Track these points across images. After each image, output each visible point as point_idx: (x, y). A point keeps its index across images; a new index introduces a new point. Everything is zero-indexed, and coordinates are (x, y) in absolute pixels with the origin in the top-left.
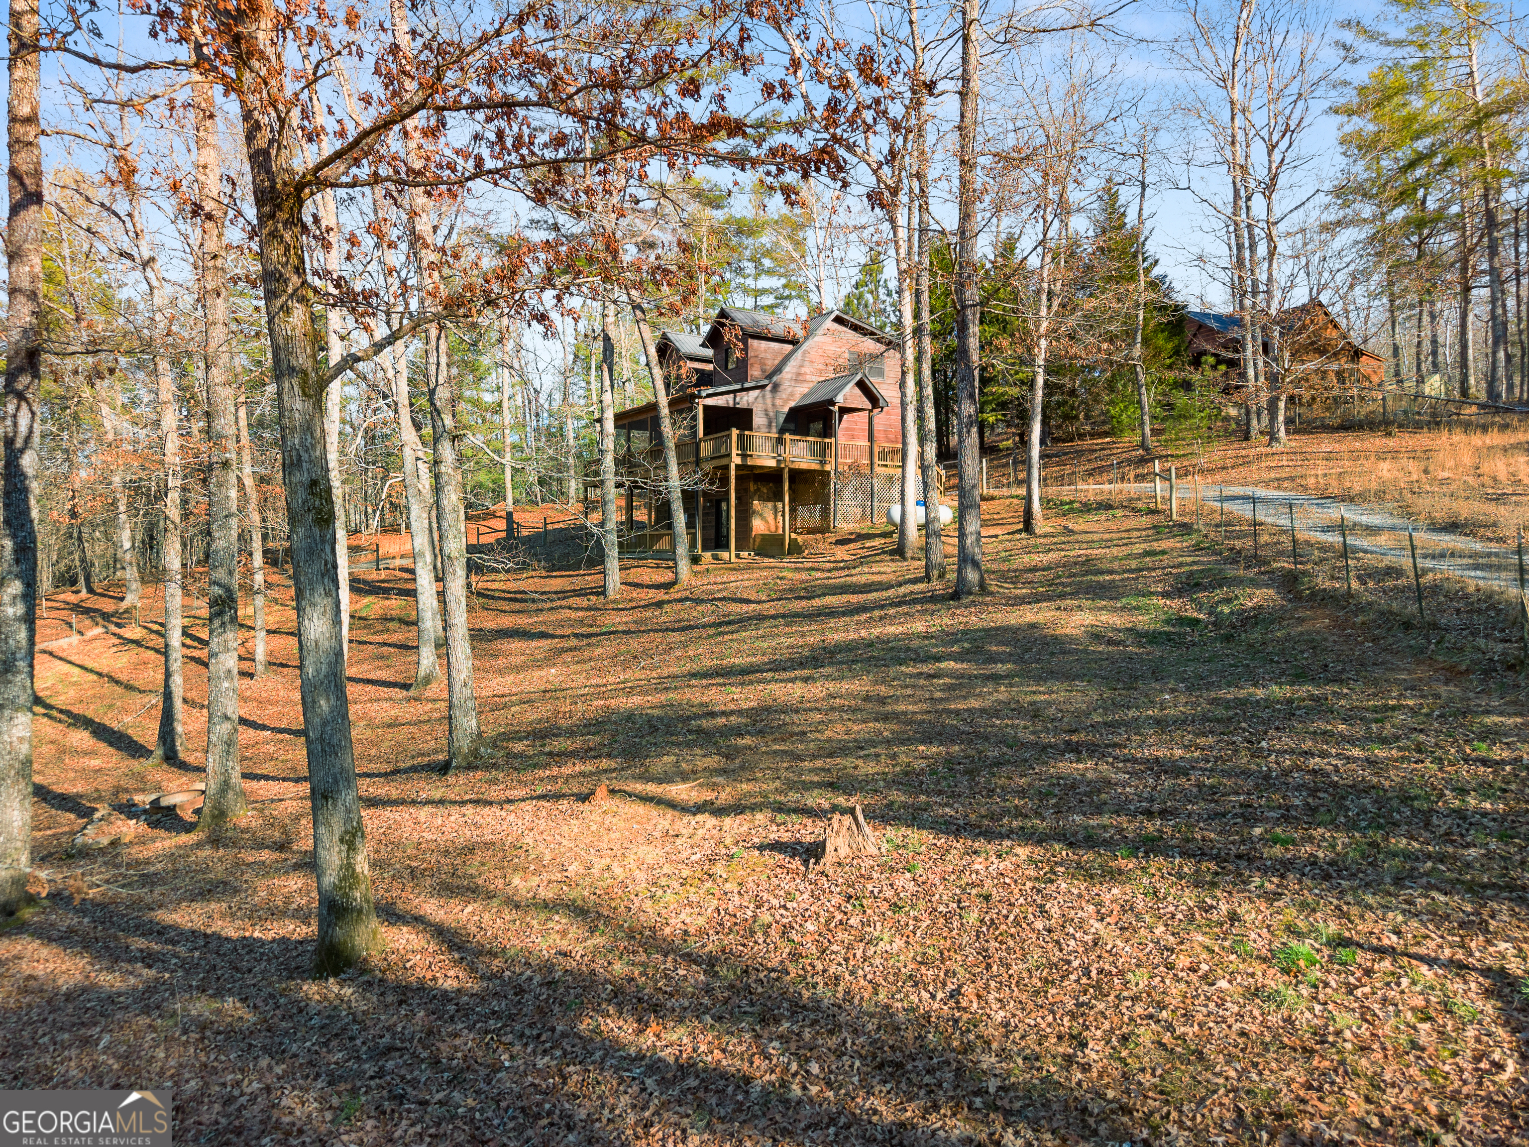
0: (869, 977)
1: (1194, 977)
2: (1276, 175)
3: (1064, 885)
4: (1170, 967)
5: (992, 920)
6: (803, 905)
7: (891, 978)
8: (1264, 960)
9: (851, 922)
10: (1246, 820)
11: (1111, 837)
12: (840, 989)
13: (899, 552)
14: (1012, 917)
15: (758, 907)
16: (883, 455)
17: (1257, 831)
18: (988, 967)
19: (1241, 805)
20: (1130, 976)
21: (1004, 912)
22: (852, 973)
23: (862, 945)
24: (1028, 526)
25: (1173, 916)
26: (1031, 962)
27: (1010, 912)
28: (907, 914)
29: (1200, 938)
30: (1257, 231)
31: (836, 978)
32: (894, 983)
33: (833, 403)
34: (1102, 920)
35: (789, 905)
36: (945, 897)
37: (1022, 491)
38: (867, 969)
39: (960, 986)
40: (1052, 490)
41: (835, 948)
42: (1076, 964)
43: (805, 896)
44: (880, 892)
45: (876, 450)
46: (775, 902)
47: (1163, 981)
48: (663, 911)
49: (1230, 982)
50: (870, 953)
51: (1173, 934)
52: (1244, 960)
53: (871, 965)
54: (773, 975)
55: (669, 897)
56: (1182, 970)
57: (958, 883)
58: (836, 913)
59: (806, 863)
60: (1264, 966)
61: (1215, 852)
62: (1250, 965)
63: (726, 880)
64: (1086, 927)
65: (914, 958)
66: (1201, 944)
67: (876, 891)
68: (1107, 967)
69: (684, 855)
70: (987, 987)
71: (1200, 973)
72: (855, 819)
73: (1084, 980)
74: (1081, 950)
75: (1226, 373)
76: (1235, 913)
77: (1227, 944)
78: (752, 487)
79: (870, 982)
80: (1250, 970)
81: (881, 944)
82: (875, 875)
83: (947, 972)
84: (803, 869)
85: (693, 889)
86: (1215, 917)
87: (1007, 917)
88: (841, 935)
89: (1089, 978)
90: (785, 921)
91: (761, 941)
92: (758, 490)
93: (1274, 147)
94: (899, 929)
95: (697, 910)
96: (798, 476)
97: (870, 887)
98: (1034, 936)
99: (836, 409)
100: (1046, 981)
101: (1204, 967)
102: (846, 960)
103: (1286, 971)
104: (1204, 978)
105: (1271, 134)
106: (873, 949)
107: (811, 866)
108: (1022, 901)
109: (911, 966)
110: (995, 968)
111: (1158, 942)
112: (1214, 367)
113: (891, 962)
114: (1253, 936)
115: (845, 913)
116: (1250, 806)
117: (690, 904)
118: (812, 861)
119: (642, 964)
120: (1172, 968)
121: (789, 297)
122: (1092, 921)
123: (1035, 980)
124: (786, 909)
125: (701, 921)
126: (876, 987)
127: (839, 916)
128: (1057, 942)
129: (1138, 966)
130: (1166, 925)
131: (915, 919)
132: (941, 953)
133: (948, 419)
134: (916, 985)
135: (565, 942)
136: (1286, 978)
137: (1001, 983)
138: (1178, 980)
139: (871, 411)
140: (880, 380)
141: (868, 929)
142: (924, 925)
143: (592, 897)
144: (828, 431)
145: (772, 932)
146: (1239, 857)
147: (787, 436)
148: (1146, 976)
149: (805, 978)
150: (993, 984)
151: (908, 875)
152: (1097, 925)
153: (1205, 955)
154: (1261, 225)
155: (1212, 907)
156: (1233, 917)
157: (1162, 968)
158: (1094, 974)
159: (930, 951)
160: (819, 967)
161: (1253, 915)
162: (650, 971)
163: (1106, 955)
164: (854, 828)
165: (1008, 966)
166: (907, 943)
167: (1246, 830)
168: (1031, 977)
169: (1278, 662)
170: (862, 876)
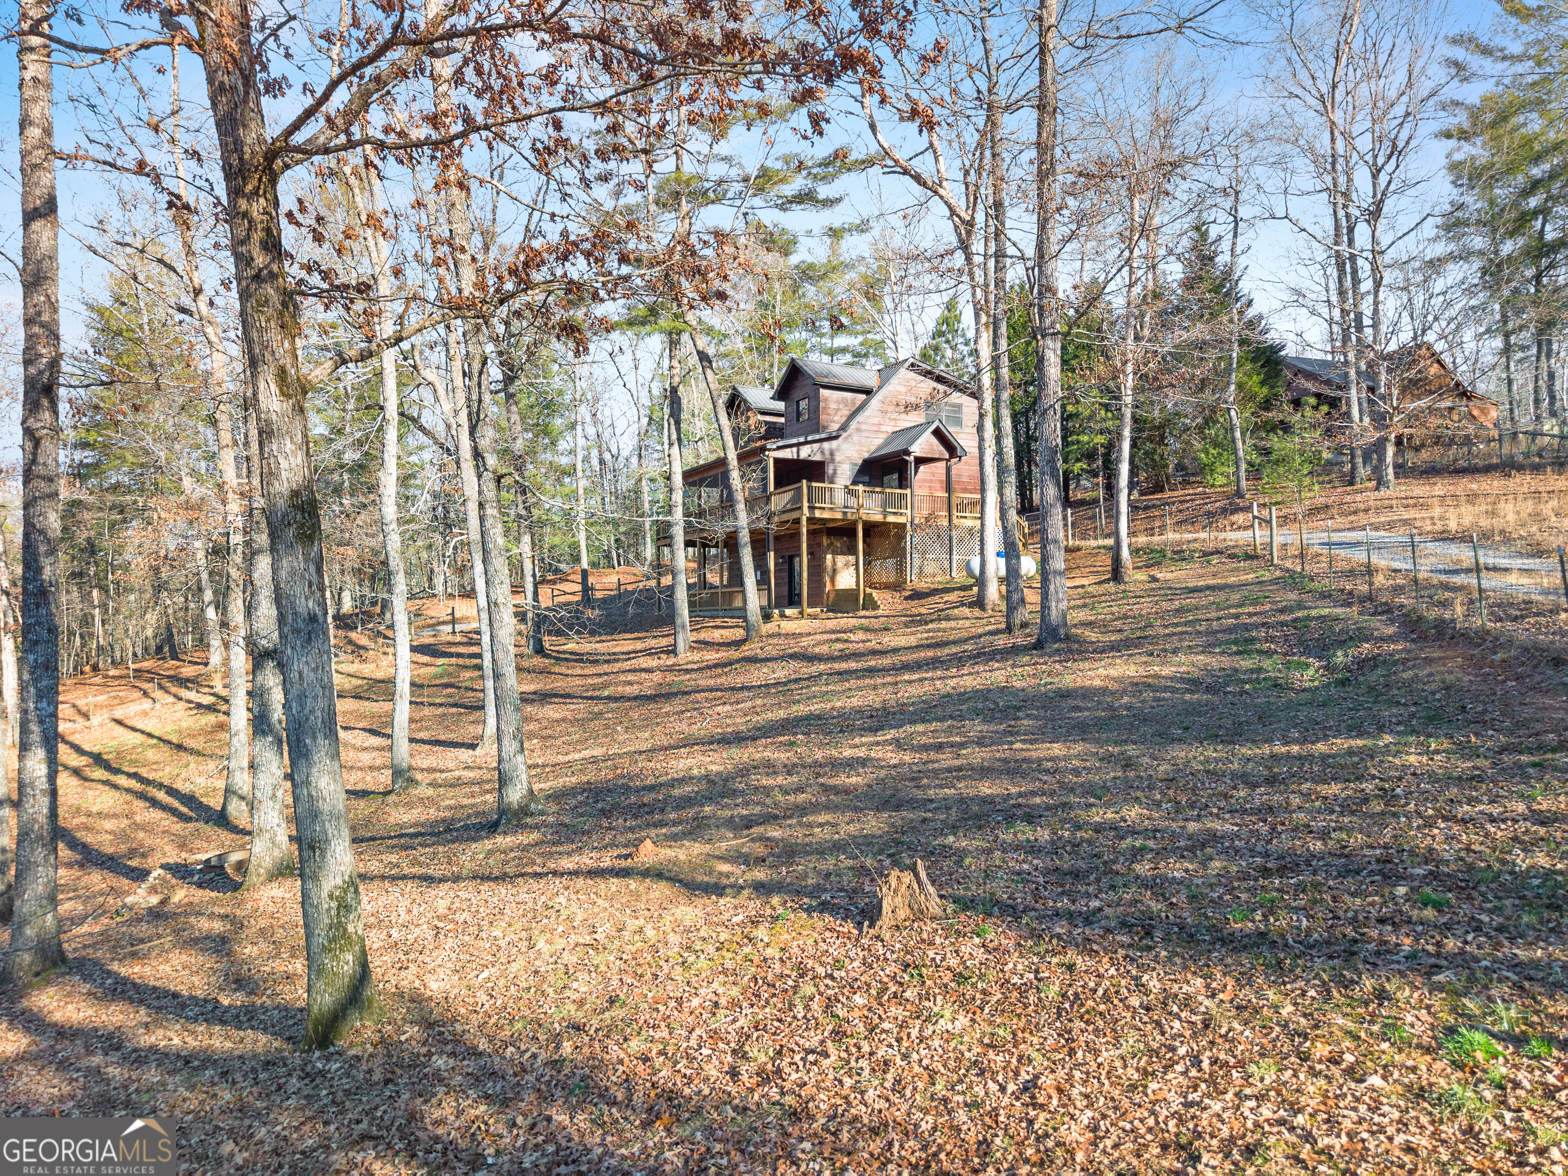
0: (925, 1062)
1: (1335, 1071)
2: (1382, 201)
3: (1164, 953)
4: (1304, 1057)
5: (1076, 995)
6: (853, 974)
7: (952, 1064)
8: (1428, 1050)
9: (908, 994)
10: (1385, 877)
11: (1220, 898)
12: (889, 1076)
13: (980, 603)
14: (1100, 992)
15: (801, 976)
16: (962, 507)
17: (1401, 890)
18: (1072, 1052)
19: (1378, 861)
20: (1252, 1068)
21: (1092, 984)
22: (905, 1057)
23: (918, 1022)
24: (1116, 574)
25: (1304, 993)
26: (1125, 1049)
27: (1098, 985)
28: (974, 986)
29: (1340, 1021)
30: (1360, 262)
31: (886, 1063)
32: (955, 1071)
33: (908, 453)
34: (1213, 996)
35: (836, 974)
36: (1020, 967)
37: (1110, 542)
38: (923, 1052)
39: (1036, 1077)
40: (1142, 540)
41: (886, 1025)
42: (1182, 1051)
43: (856, 964)
44: (943, 959)
45: (954, 501)
46: (821, 971)
47: (1295, 1075)
48: (694, 979)
49: (1384, 1078)
50: (928, 1032)
51: (1305, 1015)
52: (1400, 1050)
53: (929, 1047)
54: (811, 1058)
55: (703, 963)
56: (1320, 1061)
57: (1036, 950)
58: (891, 984)
59: (859, 925)
60: (1428, 1058)
61: (1350, 914)
62: (1409, 1055)
63: (768, 945)
64: (1194, 1006)
65: (981, 1041)
66: (1341, 1028)
67: (938, 958)
68: (1222, 1056)
69: (726, 916)
70: (1070, 1077)
71: (1343, 1066)
72: (916, 875)
73: (1193, 1073)
74: (1188, 1033)
75: (1329, 413)
76: (1383, 990)
77: (1375, 1028)
78: (825, 541)
79: (926, 1068)
80: (1410, 1063)
81: (942, 1022)
82: (938, 940)
83: (1020, 1059)
84: (855, 932)
85: (730, 955)
86: (1357, 994)
87: (1095, 991)
88: (895, 1011)
89: (1200, 1070)
90: (830, 992)
91: (800, 1016)
92: (832, 544)
93: (1379, 171)
94: (964, 1004)
95: (732, 979)
96: (871, 528)
97: (931, 954)
98: (1129, 1015)
99: (911, 459)
100: (1145, 1073)
101: (1349, 1058)
102: (899, 1040)
103: (1458, 1066)
104: (1350, 1072)
105: (1375, 157)
106: (931, 1028)
107: (865, 929)
108: (1112, 971)
109: (977, 1050)
110: (1080, 1054)
111: (1286, 1026)
112: (1316, 408)
113: (953, 1044)
114: (1409, 1019)
115: (901, 984)
116: (1389, 862)
117: (725, 972)
118: (866, 923)
119: (663, 1041)
120: (1305, 1060)
121: (866, 355)
122: (1200, 998)
123: (1130, 1071)
124: (833, 978)
125: (735, 992)
126: (932, 1075)
127: (893, 988)
128: (1158, 1023)
129: (1262, 1055)
130: (1296, 1004)
131: (984, 992)
132: (1014, 1034)
133: (1030, 472)
134: (982, 1073)
135: (580, 1014)
136: (1459, 1074)
137: (1088, 1073)
138: (1316, 1074)
139: (948, 460)
140: (958, 429)
141: (926, 1004)
142: (995, 999)
143: (618, 962)
144: (903, 482)
145: (815, 1005)
146: (1381, 921)
147: (861, 488)
148: (1274, 1069)
149: (848, 1062)
150: (1077, 1075)
151: (977, 940)
152: (1207, 1002)
153: (1347, 1043)
154: (1365, 254)
155: (1352, 982)
156: (1381, 995)
157: (1293, 1059)
158: (1206, 1065)
159: (1001, 1032)
160: (866, 1048)
161: (1407, 992)
162: (670, 1050)
163: (1220, 1041)
164: (916, 886)
165: (1097, 1053)
166: (972, 1020)
167: (1386, 891)
168: (1125, 1067)
169: (1405, 705)
170: (923, 941)
